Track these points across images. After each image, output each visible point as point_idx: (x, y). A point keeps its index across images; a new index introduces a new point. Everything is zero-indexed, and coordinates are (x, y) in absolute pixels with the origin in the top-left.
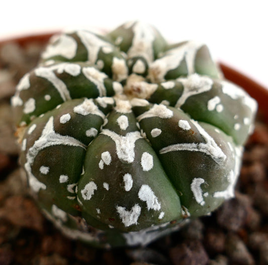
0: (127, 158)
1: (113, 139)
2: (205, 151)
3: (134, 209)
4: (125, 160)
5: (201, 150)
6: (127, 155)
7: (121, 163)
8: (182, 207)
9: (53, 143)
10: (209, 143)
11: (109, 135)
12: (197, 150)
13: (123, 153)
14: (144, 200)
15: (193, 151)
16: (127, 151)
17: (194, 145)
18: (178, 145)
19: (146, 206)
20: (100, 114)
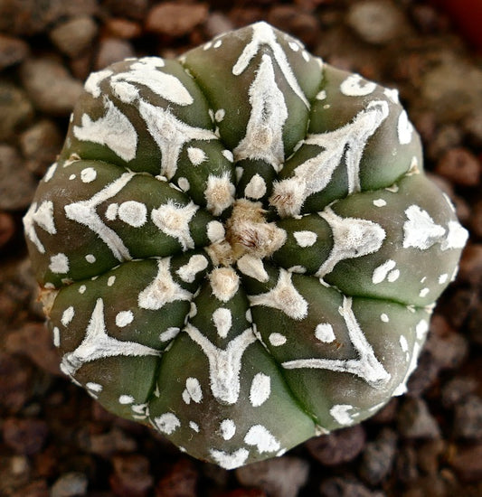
0: (227, 397)
1: (206, 351)
2: (355, 372)
3: (237, 454)
4: (224, 399)
5: (350, 371)
6: (227, 390)
7: (218, 404)
8: (316, 426)
9: (105, 354)
10: (364, 358)
11: (199, 343)
12: (343, 370)
13: (220, 387)
14: (253, 444)
15: (337, 371)
16: (227, 384)
17: (339, 363)
18: (314, 360)
19: (257, 449)
20: (183, 296)
